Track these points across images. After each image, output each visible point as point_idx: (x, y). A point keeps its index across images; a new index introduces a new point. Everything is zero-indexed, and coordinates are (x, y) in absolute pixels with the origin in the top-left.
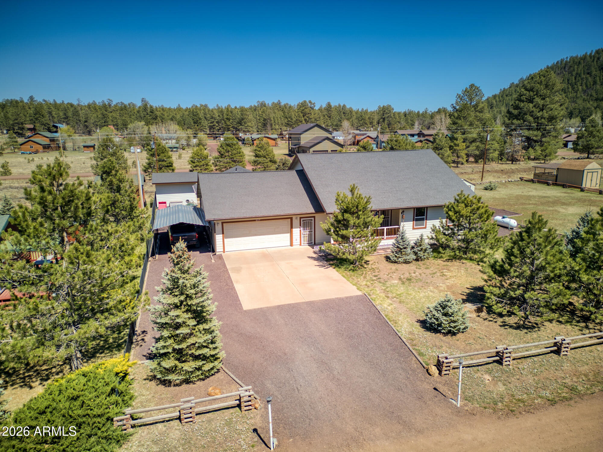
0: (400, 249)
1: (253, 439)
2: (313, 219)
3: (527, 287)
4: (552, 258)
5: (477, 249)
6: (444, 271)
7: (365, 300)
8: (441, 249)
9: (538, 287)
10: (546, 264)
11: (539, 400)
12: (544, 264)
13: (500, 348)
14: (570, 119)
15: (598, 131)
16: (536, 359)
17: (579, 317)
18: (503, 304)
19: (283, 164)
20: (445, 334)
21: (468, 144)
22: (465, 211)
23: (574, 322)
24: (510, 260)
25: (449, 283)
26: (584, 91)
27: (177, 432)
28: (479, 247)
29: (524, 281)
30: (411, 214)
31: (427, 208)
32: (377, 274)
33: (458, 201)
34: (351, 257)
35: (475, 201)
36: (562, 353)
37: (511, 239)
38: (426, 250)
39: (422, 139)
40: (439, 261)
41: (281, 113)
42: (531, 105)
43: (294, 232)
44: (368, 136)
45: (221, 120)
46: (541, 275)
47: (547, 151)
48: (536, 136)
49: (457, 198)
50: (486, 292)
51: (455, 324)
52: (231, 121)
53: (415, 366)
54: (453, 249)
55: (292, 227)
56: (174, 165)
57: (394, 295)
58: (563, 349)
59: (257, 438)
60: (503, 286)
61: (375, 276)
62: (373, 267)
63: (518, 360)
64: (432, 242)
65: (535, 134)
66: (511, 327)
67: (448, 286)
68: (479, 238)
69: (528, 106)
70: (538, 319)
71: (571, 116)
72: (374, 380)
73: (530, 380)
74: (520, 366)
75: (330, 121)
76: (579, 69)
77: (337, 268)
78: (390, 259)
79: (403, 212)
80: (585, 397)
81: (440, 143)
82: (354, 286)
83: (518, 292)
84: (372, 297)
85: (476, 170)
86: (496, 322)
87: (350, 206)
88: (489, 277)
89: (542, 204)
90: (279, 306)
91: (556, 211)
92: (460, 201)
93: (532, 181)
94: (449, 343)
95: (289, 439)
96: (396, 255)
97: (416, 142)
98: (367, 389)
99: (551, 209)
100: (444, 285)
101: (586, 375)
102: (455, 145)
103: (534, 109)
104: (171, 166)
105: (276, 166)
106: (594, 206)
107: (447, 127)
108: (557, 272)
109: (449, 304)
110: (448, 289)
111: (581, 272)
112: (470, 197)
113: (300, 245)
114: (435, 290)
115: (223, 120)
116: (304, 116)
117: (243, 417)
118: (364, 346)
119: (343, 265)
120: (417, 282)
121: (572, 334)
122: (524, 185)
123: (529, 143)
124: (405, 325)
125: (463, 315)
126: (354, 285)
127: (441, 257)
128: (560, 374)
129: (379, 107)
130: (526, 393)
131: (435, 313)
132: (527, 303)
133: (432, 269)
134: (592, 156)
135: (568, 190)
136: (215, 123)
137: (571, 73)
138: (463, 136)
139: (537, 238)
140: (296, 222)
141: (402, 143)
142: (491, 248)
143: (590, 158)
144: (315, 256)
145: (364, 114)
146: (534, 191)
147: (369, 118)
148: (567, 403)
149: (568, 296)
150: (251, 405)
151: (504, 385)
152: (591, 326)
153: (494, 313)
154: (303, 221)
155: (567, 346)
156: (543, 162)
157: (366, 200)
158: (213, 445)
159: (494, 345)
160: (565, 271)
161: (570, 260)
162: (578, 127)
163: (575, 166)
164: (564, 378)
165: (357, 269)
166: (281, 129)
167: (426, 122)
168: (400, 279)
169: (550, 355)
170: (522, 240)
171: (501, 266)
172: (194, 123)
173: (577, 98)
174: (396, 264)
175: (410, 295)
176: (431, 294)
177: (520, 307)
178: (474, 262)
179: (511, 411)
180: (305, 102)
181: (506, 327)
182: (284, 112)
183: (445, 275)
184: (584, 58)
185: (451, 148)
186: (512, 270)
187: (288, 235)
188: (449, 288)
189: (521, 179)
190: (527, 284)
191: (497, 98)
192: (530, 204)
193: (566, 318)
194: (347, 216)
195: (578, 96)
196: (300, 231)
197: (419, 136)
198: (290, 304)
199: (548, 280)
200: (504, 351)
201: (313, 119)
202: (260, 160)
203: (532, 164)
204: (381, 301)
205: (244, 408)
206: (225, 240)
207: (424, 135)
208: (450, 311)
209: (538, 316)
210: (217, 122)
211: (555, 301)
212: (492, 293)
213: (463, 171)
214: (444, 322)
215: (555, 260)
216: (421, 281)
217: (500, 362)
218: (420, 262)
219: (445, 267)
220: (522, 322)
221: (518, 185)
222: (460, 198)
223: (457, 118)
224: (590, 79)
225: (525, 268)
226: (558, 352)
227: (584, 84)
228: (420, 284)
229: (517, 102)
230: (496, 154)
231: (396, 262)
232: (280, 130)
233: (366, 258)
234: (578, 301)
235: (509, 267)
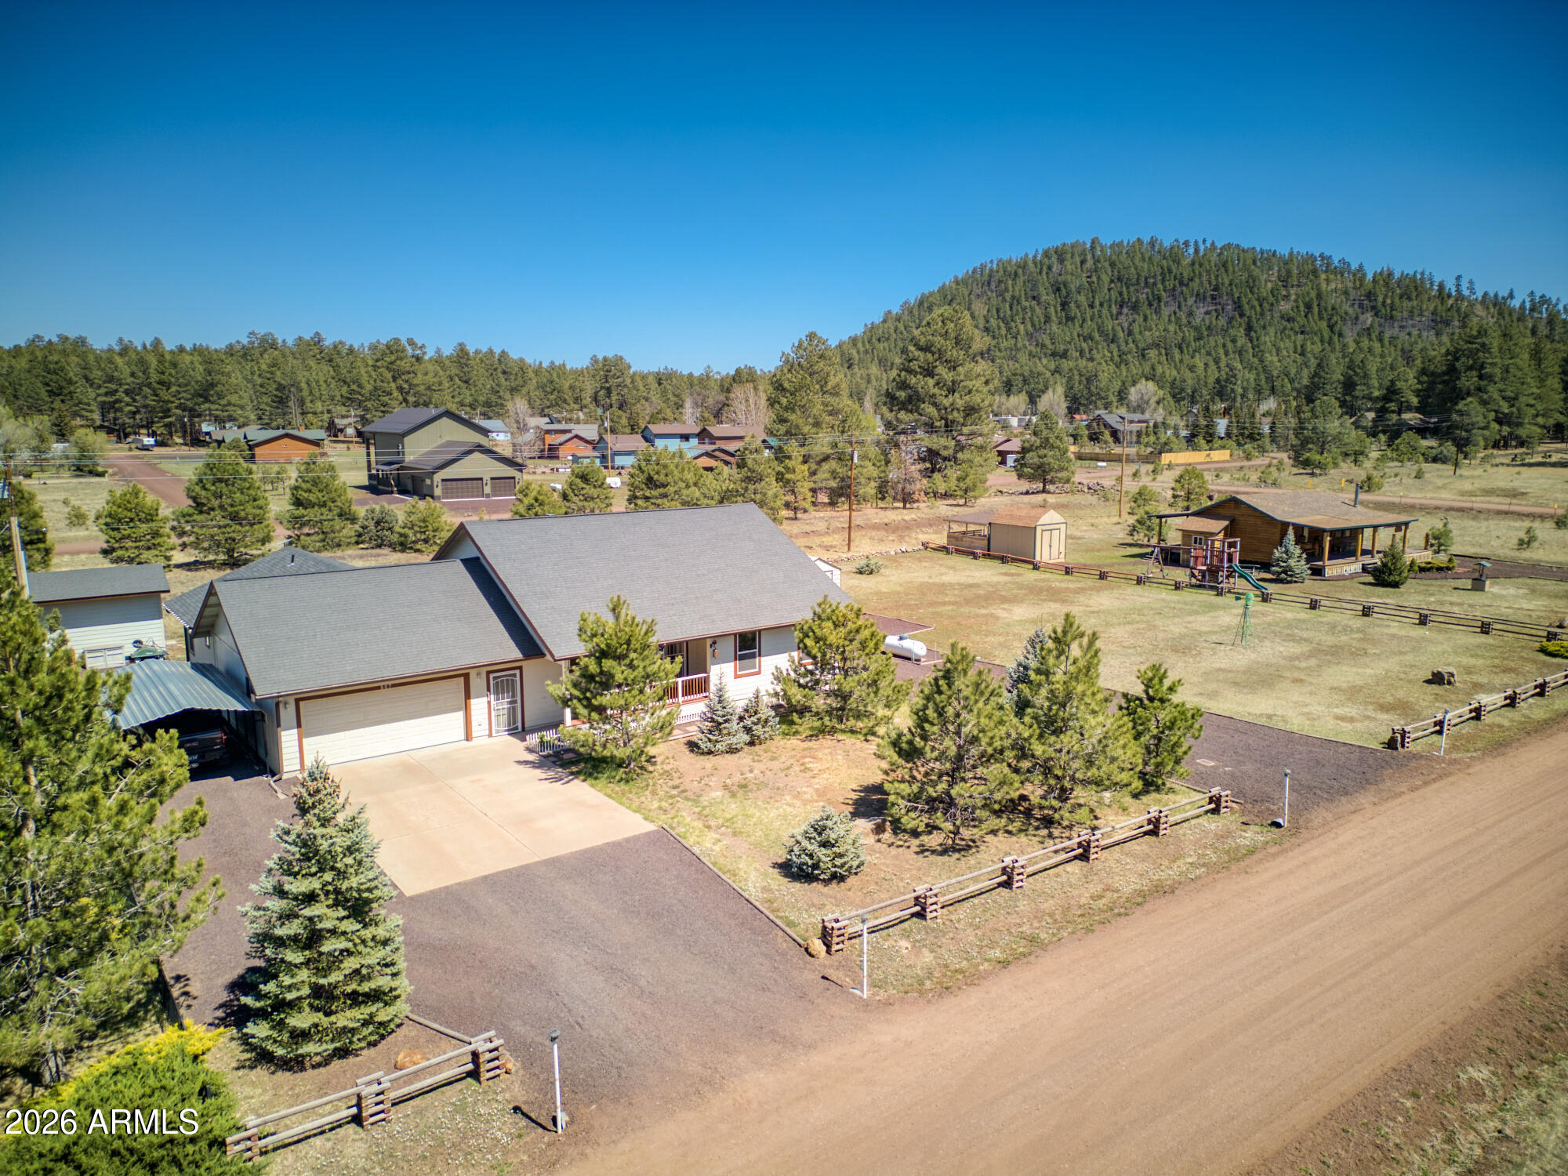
0: (716, 724)
1: (517, 1124)
2: (517, 672)
3: (954, 776)
4: (987, 721)
5: (861, 708)
6: (807, 760)
7: (665, 840)
8: (795, 717)
9: (970, 775)
10: (980, 732)
11: (986, 964)
12: (975, 732)
13: (921, 890)
14: (1008, 396)
15: (1057, 437)
16: (976, 901)
17: (1037, 819)
18: (918, 813)
19: (378, 523)
20: (826, 882)
21: (814, 466)
22: (835, 637)
23: (1031, 831)
24: (923, 729)
25: (818, 783)
26: (1030, 336)
27: (359, 1144)
28: (865, 706)
29: (948, 765)
30: (729, 646)
31: (760, 631)
32: (676, 782)
33: (819, 618)
34: (621, 753)
35: (851, 616)
36: (1016, 885)
37: (922, 692)
38: (766, 721)
39: (709, 448)
40: (794, 742)
41: (326, 368)
42: (931, 382)
43: (473, 707)
44: (577, 436)
45: (140, 387)
46: (974, 751)
47: (967, 480)
48: (946, 448)
49: (819, 610)
50: (888, 794)
51: (843, 861)
52: (174, 389)
53: (785, 945)
54: (817, 714)
55: (468, 696)
56: (50, 537)
57: (721, 821)
58: (1017, 878)
59: (524, 1122)
60: (914, 777)
61: (675, 787)
62: (667, 768)
63: (950, 908)
64: (774, 701)
65: (942, 443)
66: (933, 852)
67: (817, 790)
68: (864, 688)
69: (926, 383)
70: (975, 831)
71: (1009, 390)
72: (717, 984)
73: (971, 936)
74: (953, 917)
75: (468, 393)
76: (1017, 289)
77: (590, 781)
78: (699, 748)
79: (714, 643)
80: (1050, 948)
81: (756, 467)
82: (638, 815)
83: (942, 786)
84: (677, 831)
85: (836, 524)
86: (909, 847)
87: (614, 642)
88: (892, 764)
89: (968, 602)
90: (485, 878)
91: (992, 615)
92: (824, 616)
93: (944, 549)
94: (835, 898)
95: (589, 1107)
96: (711, 737)
97: (696, 458)
98: (709, 999)
99: (983, 611)
100: (809, 790)
101: (1051, 915)
102: (787, 469)
103: (936, 391)
104: (42, 541)
105: (357, 527)
106: (1055, 601)
107: (766, 428)
108: (997, 744)
109: (829, 823)
110: (819, 796)
111: (1032, 740)
112: (841, 607)
113: (490, 735)
114: (795, 801)
115: (149, 385)
116: (395, 379)
117: (485, 1092)
118: (685, 928)
119: (601, 772)
120: (758, 789)
121: (1029, 850)
122: (931, 559)
123: (932, 460)
124: (753, 876)
125: (854, 842)
126: (635, 811)
127: (796, 733)
128: (1014, 919)
129: (594, 359)
130: (966, 959)
131: (805, 843)
132: (955, 805)
133: (785, 759)
134: (1051, 487)
135: (1011, 568)
136: (121, 395)
137: (1001, 294)
138: (803, 450)
139: (963, 687)
140: (477, 682)
141: (672, 467)
142: (888, 706)
143: (1049, 492)
144: (532, 757)
145: (558, 376)
146: (951, 572)
147: (570, 388)
148: (1025, 960)
149: (1017, 785)
150: (498, 1067)
151: (932, 951)
152: (1056, 832)
153: (905, 831)
154: (495, 678)
155: (1022, 870)
156: (962, 502)
157: (645, 628)
158: (441, 1150)
159: (911, 888)
160: (1010, 741)
161: (1015, 721)
162: (1025, 414)
163: (1020, 518)
164: (1020, 926)
165: (635, 776)
166: (329, 412)
167: (710, 401)
168: (725, 787)
169: (997, 890)
170: (940, 693)
171: (910, 743)
172: (51, 393)
173: (1018, 350)
174: (711, 757)
175: (752, 816)
176: (789, 809)
177: (945, 814)
178: (860, 736)
179: (947, 988)
180: (397, 341)
181: (926, 854)
182: (336, 368)
183: (809, 769)
184: (1023, 265)
185: (780, 477)
186: (928, 749)
187: (460, 716)
188: (821, 793)
189: (925, 546)
190: (954, 770)
191: (860, 345)
192: (945, 604)
193: (1017, 824)
194: (608, 664)
195: (1019, 345)
196: (489, 702)
197: (702, 442)
198: (509, 871)
199: (986, 759)
200: (927, 894)
201: (422, 388)
202: (311, 514)
203: (943, 508)
204: (698, 837)
205: (485, 1076)
206: (305, 741)
207: (713, 439)
208: (833, 836)
209: (974, 826)
210: (127, 392)
211: (998, 796)
212: (898, 794)
213: (808, 528)
214: (824, 859)
215: (992, 724)
216: (766, 785)
217: (921, 915)
218: (757, 748)
219: (807, 753)
220: (950, 842)
221: (920, 560)
222: (824, 611)
223: (786, 409)
224: (1038, 310)
225: (948, 742)
226: (1007, 884)
227: (1028, 321)
228: (766, 792)
229: (903, 373)
230: (870, 489)
231: (710, 753)
232: (326, 417)
233: (651, 750)
234: (1034, 791)
235: (922, 743)
